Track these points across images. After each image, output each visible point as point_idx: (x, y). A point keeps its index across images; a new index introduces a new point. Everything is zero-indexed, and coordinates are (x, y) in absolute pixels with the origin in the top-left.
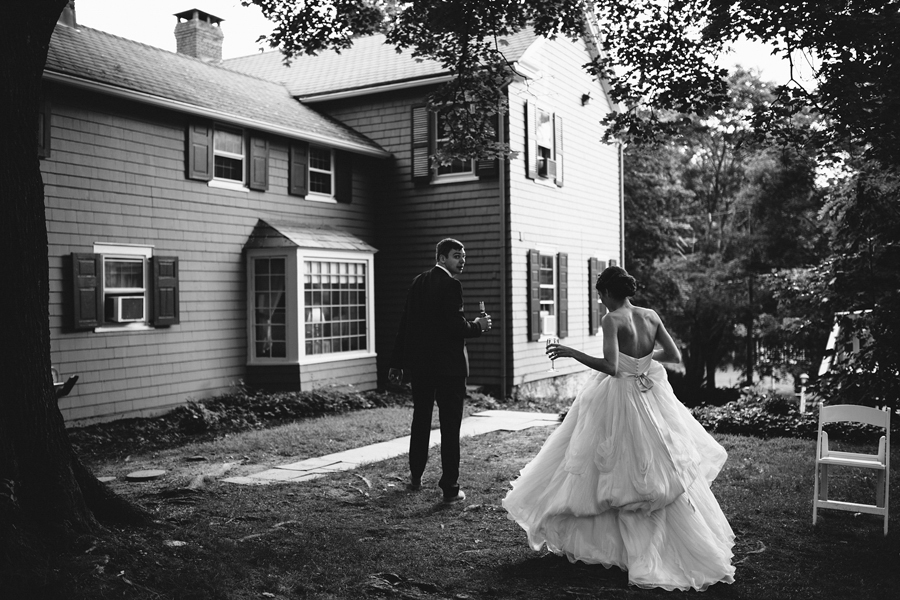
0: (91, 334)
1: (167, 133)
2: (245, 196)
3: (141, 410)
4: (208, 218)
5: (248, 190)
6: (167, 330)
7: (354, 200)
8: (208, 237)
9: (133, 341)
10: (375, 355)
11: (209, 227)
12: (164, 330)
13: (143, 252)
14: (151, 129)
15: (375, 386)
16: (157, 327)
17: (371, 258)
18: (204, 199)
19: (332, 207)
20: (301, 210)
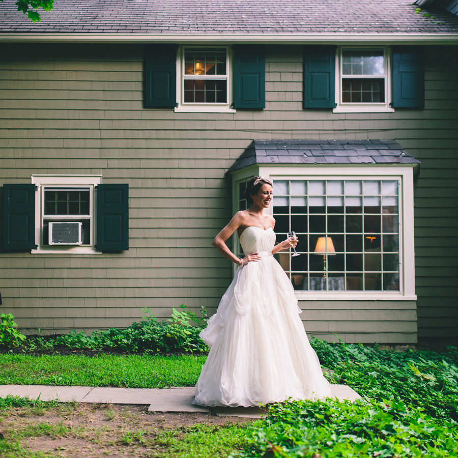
0: (27, 255)
1: (126, 67)
2: (231, 117)
3: (84, 328)
4: (174, 144)
5: (235, 111)
6: (119, 256)
7: (427, 105)
8: (175, 164)
9: (74, 263)
10: (415, 297)
11: (175, 154)
12: (115, 256)
13: (91, 182)
14: (102, 67)
15: (414, 339)
16: (104, 252)
17: (408, 174)
18: (170, 125)
19: (387, 117)
20: (328, 125)
